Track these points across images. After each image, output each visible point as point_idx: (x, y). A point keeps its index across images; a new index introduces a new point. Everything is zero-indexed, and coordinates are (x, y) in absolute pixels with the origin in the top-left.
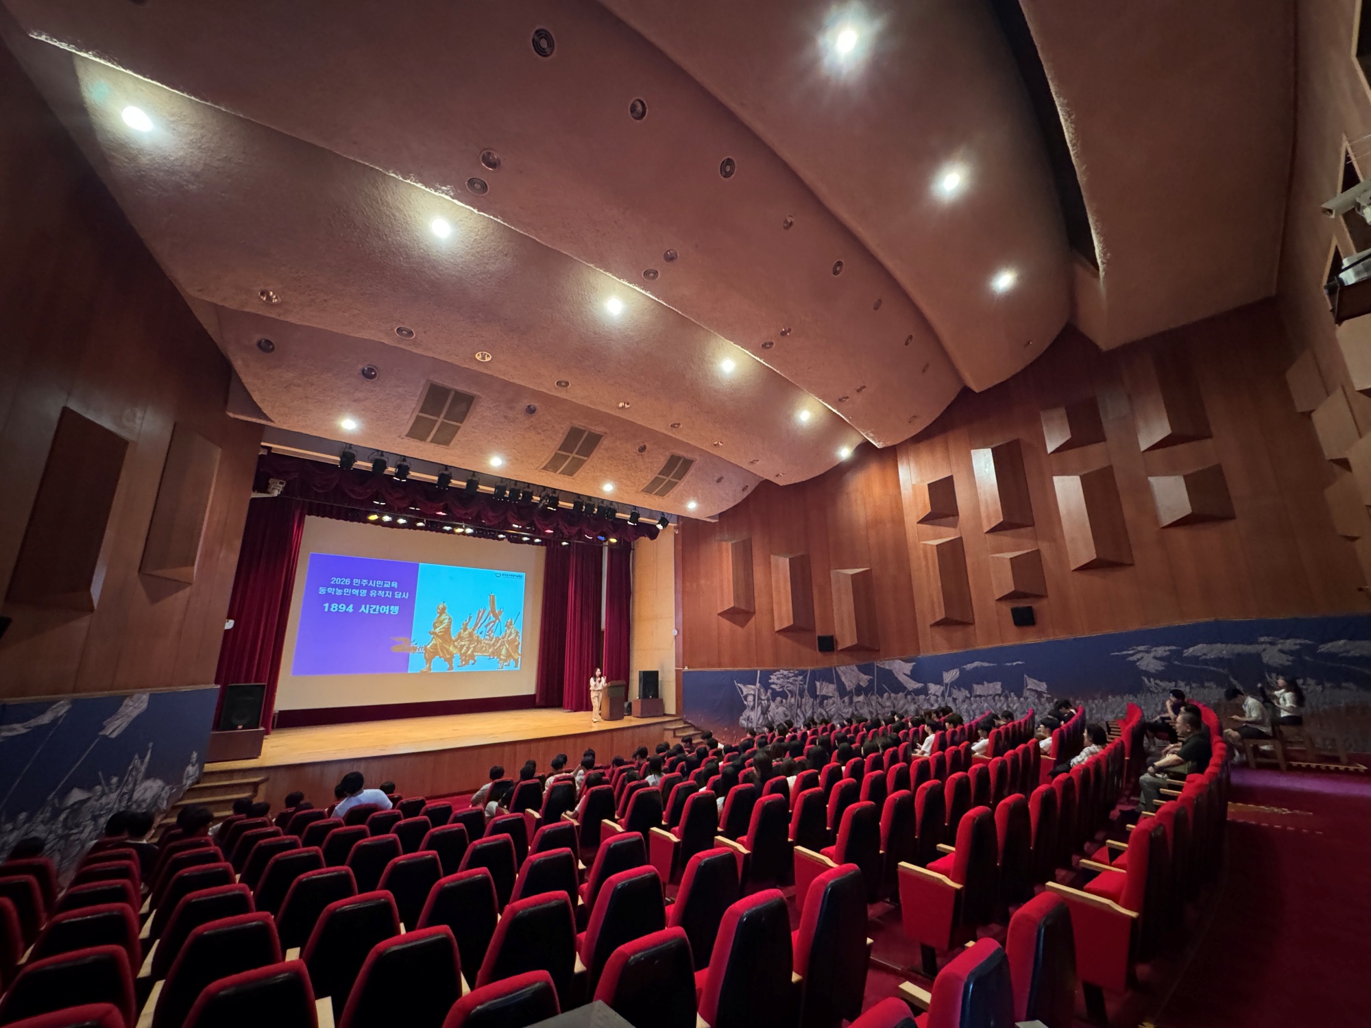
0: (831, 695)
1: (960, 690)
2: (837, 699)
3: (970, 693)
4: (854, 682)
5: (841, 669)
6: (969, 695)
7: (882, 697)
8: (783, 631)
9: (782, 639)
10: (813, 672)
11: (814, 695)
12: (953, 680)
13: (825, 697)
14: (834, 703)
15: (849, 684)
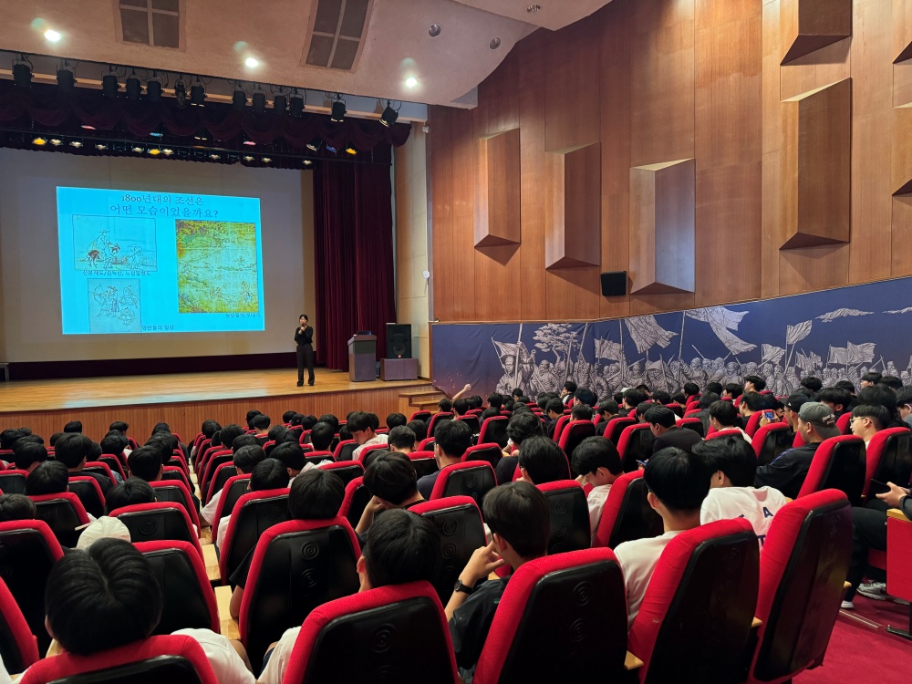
0: (614, 358)
1: (808, 355)
2: (622, 365)
3: (824, 361)
4: (649, 339)
5: (632, 322)
6: (821, 364)
7: (689, 363)
8: (555, 268)
9: (555, 279)
10: (592, 325)
11: (590, 357)
12: (801, 338)
13: (608, 362)
14: (618, 370)
15: (641, 344)
